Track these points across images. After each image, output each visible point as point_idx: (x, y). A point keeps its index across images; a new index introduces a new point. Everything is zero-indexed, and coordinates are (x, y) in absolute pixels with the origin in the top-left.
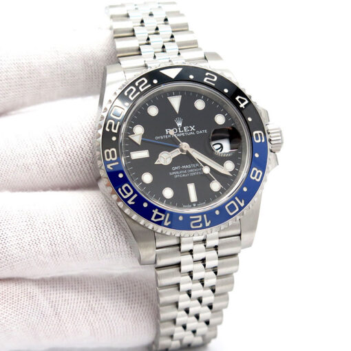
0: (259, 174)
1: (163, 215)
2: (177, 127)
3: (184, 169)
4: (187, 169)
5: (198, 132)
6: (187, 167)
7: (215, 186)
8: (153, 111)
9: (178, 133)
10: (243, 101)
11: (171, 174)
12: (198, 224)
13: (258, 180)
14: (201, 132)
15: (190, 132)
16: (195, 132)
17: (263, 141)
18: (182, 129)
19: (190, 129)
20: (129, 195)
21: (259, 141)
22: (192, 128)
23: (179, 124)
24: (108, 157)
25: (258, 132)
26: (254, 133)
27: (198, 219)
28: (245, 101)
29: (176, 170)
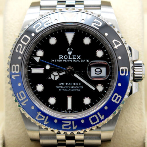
0: (119, 98)
1: (44, 117)
2: (68, 55)
3: (67, 86)
4: (69, 86)
5: (82, 61)
6: (69, 84)
7: (87, 101)
8: (53, 41)
9: (68, 59)
10: (117, 44)
11: (57, 87)
12: (68, 127)
13: (117, 103)
14: (84, 61)
15: (76, 59)
16: (80, 60)
17: (127, 75)
18: (71, 56)
19: (77, 57)
20: (23, 99)
21: (123, 74)
22: (79, 57)
23: (70, 53)
24: (14, 70)
25: (124, 68)
26: (121, 68)
27: (68, 123)
28: (119, 43)
29: (61, 85)
